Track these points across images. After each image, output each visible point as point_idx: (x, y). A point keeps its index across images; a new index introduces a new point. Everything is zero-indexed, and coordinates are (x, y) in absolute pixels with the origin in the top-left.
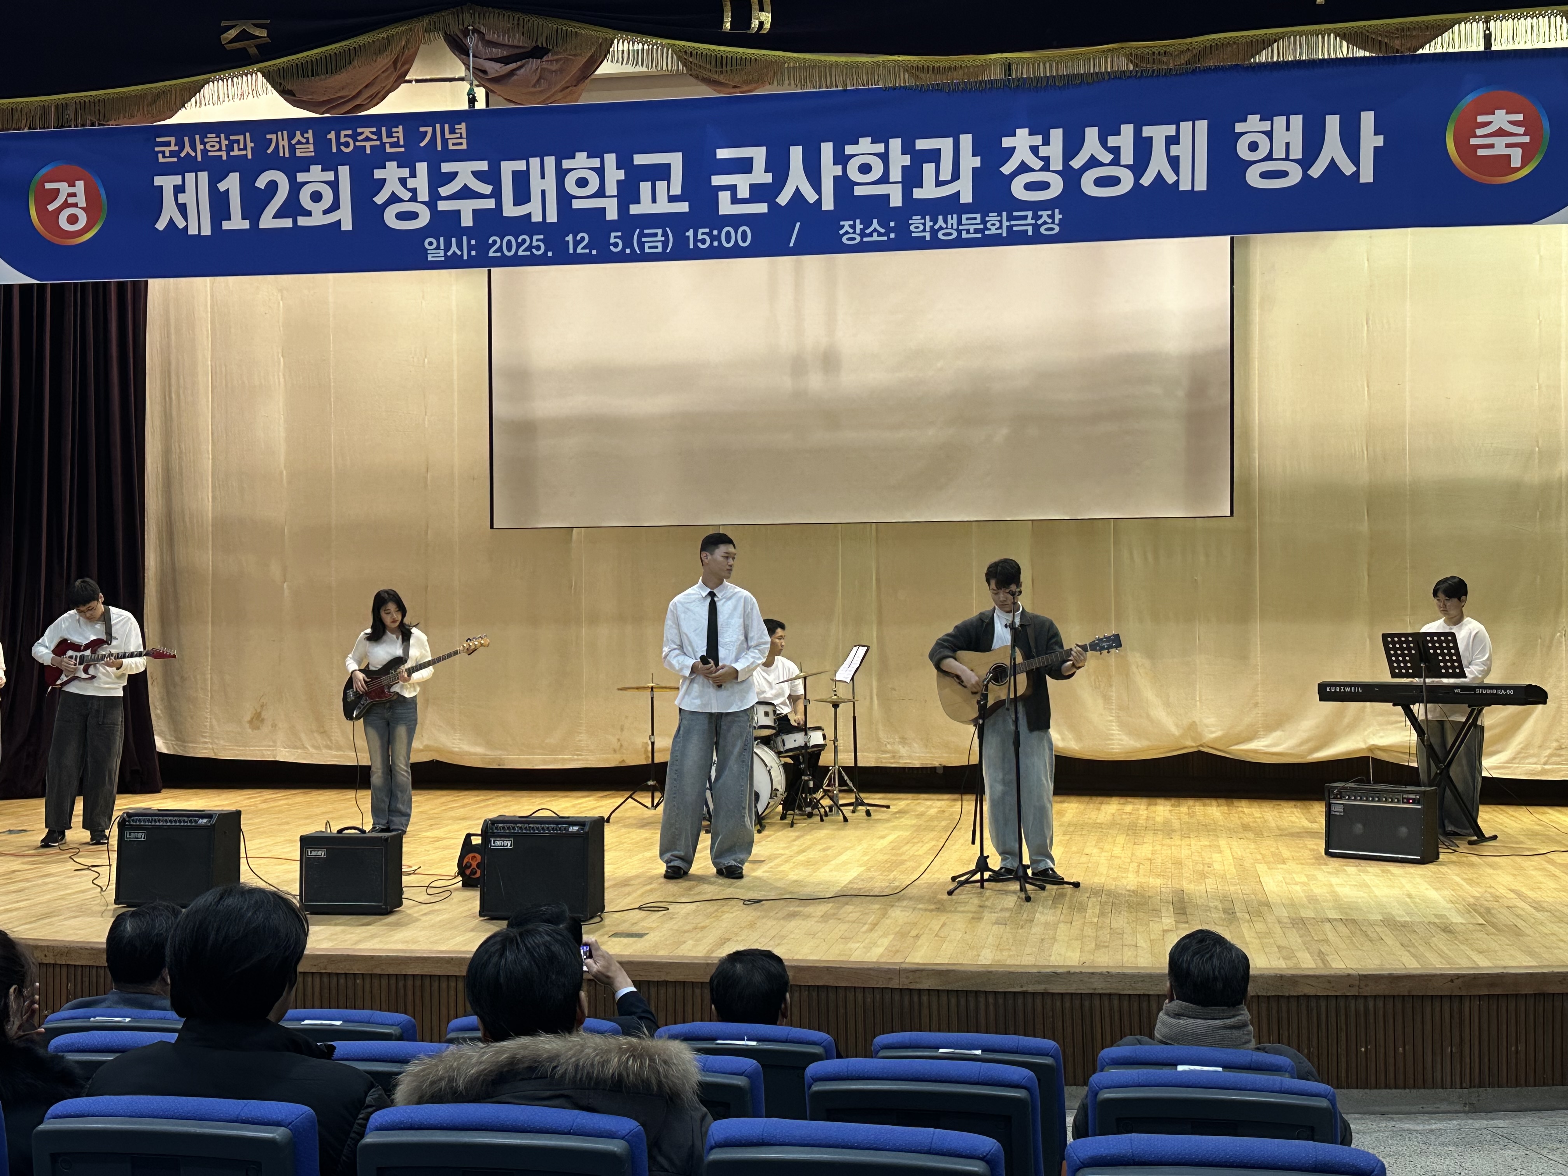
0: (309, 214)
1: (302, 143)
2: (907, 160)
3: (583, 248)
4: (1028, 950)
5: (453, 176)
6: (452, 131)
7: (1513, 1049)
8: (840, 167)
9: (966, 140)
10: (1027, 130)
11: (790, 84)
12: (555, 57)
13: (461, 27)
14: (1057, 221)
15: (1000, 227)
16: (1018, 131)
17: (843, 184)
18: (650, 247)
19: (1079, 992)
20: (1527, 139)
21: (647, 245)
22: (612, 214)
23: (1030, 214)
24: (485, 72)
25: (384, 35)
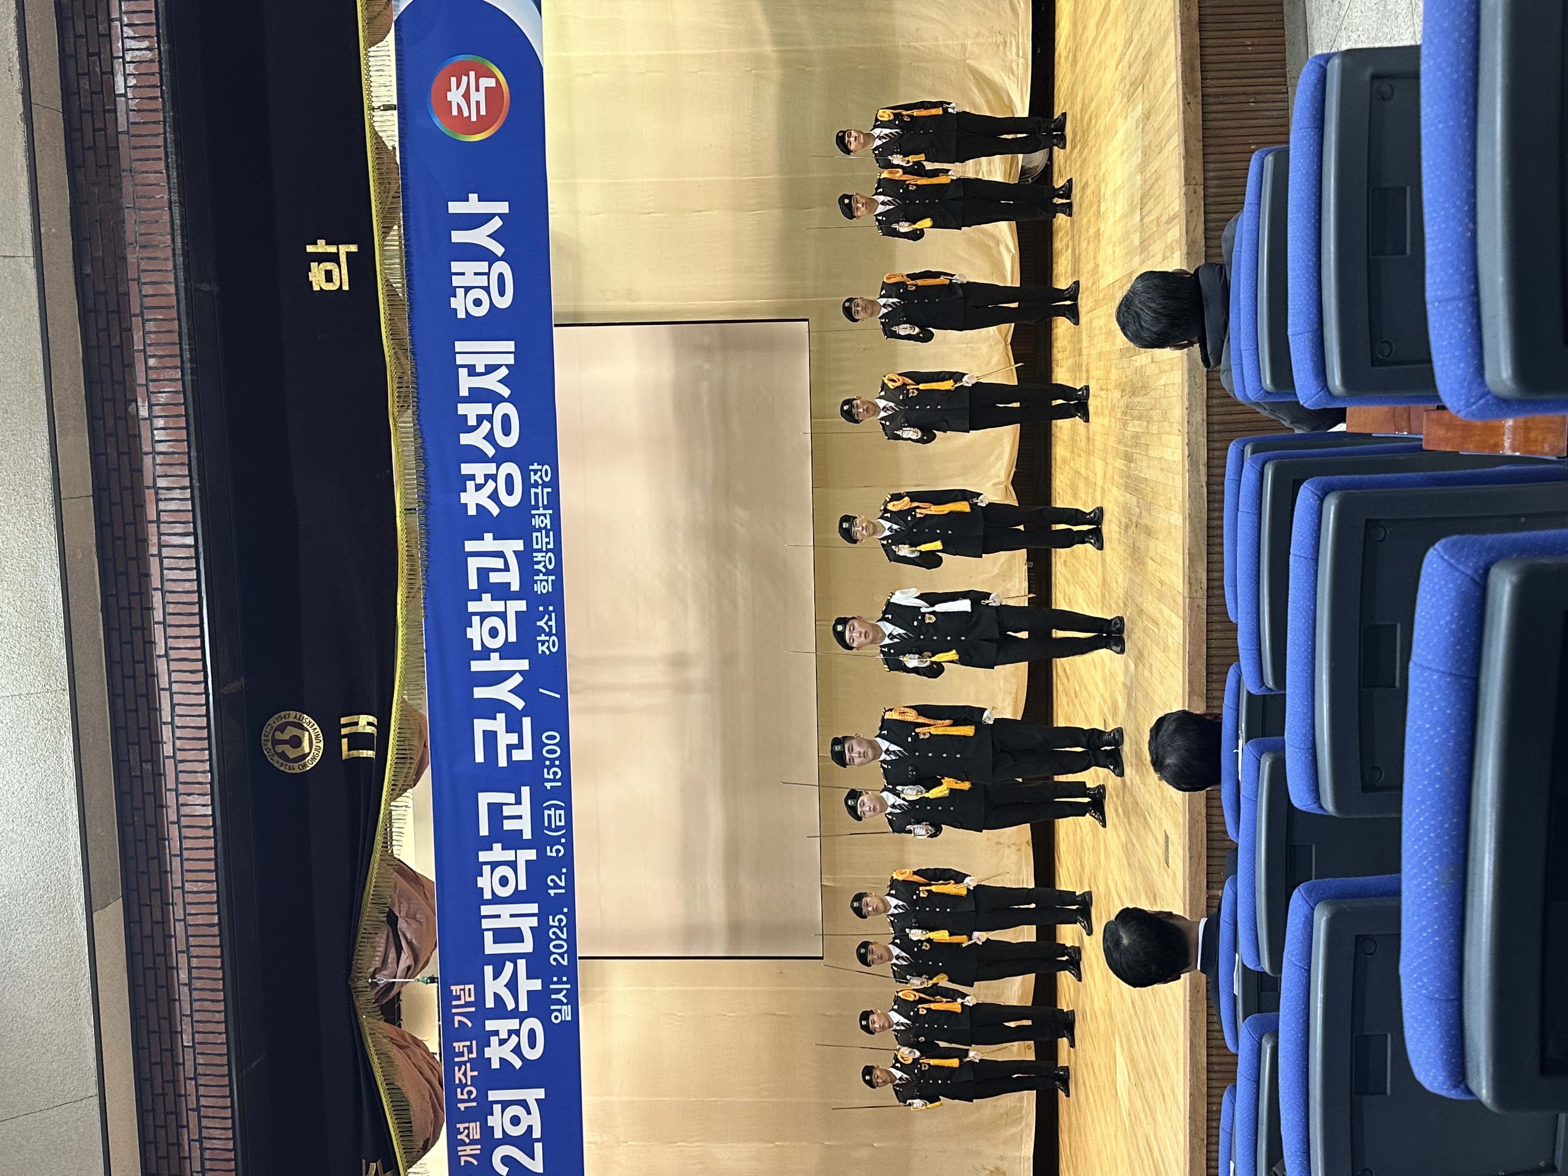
0: (530, 1128)
1: (469, 1133)
2: (487, 597)
3: (561, 881)
4: (1170, 482)
5: (497, 997)
6: (458, 998)
7: (1250, 48)
8: (492, 654)
9: (470, 546)
10: (462, 494)
11: (420, 699)
12: (397, 903)
13: (369, 989)
14: (540, 467)
15: (545, 515)
16: (462, 501)
17: (507, 652)
18: (560, 821)
19: (1206, 435)
20: (472, 74)
21: (558, 824)
22: (532, 855)
23: (533, 490)
24: (409, 968)
25: (375, 1057)
